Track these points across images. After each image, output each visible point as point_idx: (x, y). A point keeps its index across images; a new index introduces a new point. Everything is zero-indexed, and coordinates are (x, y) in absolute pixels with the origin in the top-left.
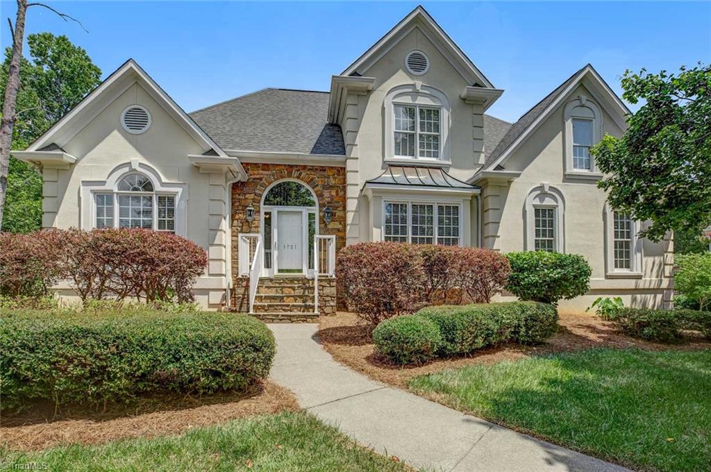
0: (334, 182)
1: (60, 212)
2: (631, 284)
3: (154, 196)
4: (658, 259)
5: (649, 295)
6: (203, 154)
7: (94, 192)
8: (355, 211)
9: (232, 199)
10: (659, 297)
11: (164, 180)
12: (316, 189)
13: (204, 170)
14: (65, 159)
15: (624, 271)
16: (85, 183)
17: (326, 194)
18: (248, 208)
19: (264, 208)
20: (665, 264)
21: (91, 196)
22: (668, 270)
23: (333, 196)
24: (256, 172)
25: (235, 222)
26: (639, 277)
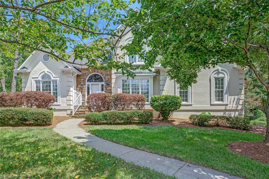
0: (109, 73)
1: (26, 87)
2: (223, 108)
3: (51, 81)
4: (236, 97)
5: (232, 112)
6: (65, 67)
7: (35, 81)
8: (115, 83)
9: (77, 80)
10: (237, 113)
11: (54, 76)
12: (104, 76)
13: (65, 72)
14: (27, 71)
15: (220, 102)
16: (33, 78)
17: (107, 77)
18: (81, 84)
19: (87, 83)
20: (240, 99)
21: (34, 82)
22: (241, 102)
23: (109, 78)
24: (84, 71)
25: (78, 88)
26: (227, 105)
